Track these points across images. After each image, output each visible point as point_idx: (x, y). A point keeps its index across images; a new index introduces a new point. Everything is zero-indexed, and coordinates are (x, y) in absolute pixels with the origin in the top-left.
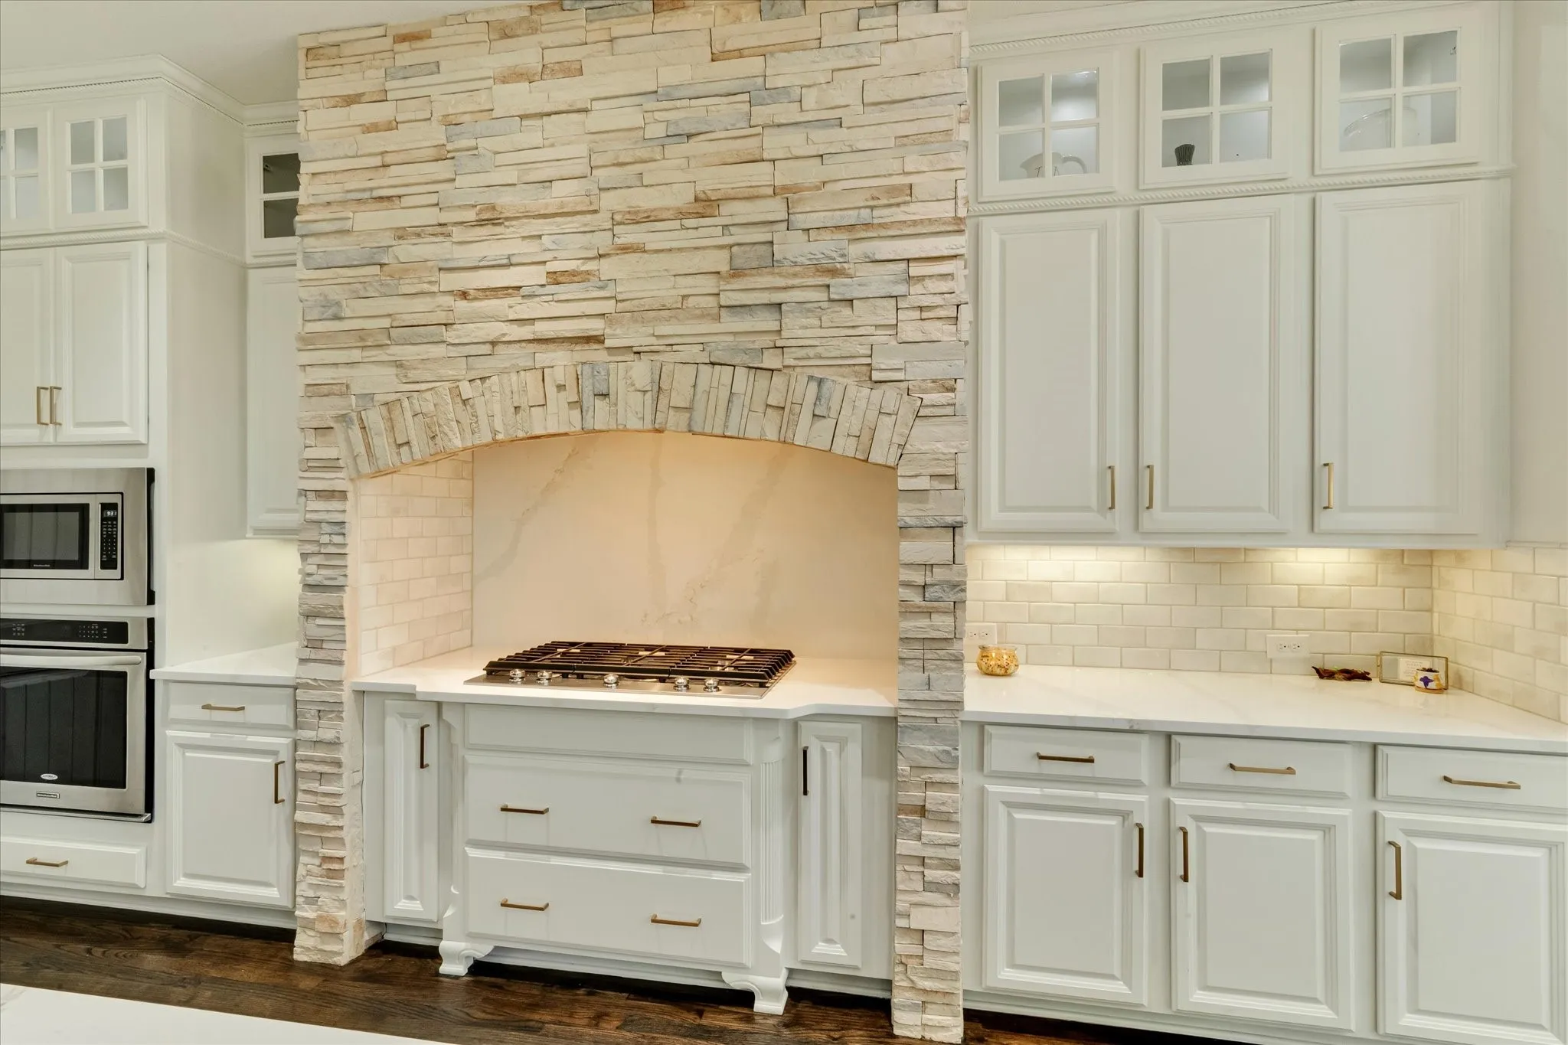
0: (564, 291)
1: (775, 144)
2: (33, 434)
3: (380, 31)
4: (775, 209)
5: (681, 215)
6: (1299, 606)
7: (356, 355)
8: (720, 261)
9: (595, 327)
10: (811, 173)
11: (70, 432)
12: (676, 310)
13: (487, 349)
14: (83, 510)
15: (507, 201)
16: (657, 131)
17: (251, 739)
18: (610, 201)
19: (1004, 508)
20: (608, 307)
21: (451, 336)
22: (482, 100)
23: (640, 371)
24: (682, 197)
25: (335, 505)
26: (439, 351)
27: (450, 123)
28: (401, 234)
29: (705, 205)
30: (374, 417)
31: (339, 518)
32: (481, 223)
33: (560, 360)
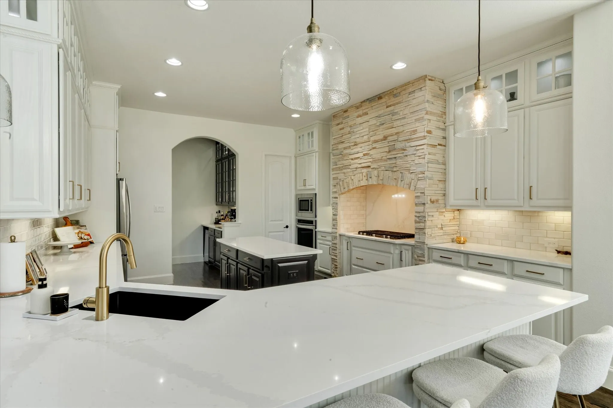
0: (366, 157)
1: (396, 124)
2: (303, 188)
3: (341, 111)
4: (395, 137)
5: (382, 140)
6: (555, 231)
7: (339, 172)
8: (387, 149)
9: (369, 164)
10: (401, 129)
11: (308, 187)
12: (381, 160)
13: (355, 169)
14: (308, 200)
15: (358, 140)
16: (378, 124)
17: (327, 243)
18: (372, 139)
19: (454, 199)
20: (371, 160)
21: (351, 167)
22: (354, 122)
23: (376, 172)
24: (381, 137)
25: (336, 200)
26: (349, 170)
27: (350, 127)
28: (345, 148)
29: (385, 138)
30: (341, 183)
31: (336, 202)
32: (355, 145)
33: (365, 170)
